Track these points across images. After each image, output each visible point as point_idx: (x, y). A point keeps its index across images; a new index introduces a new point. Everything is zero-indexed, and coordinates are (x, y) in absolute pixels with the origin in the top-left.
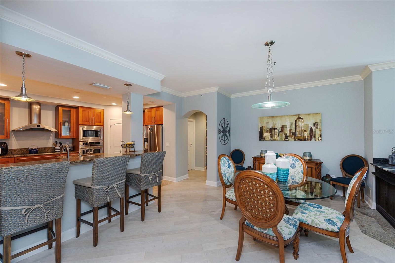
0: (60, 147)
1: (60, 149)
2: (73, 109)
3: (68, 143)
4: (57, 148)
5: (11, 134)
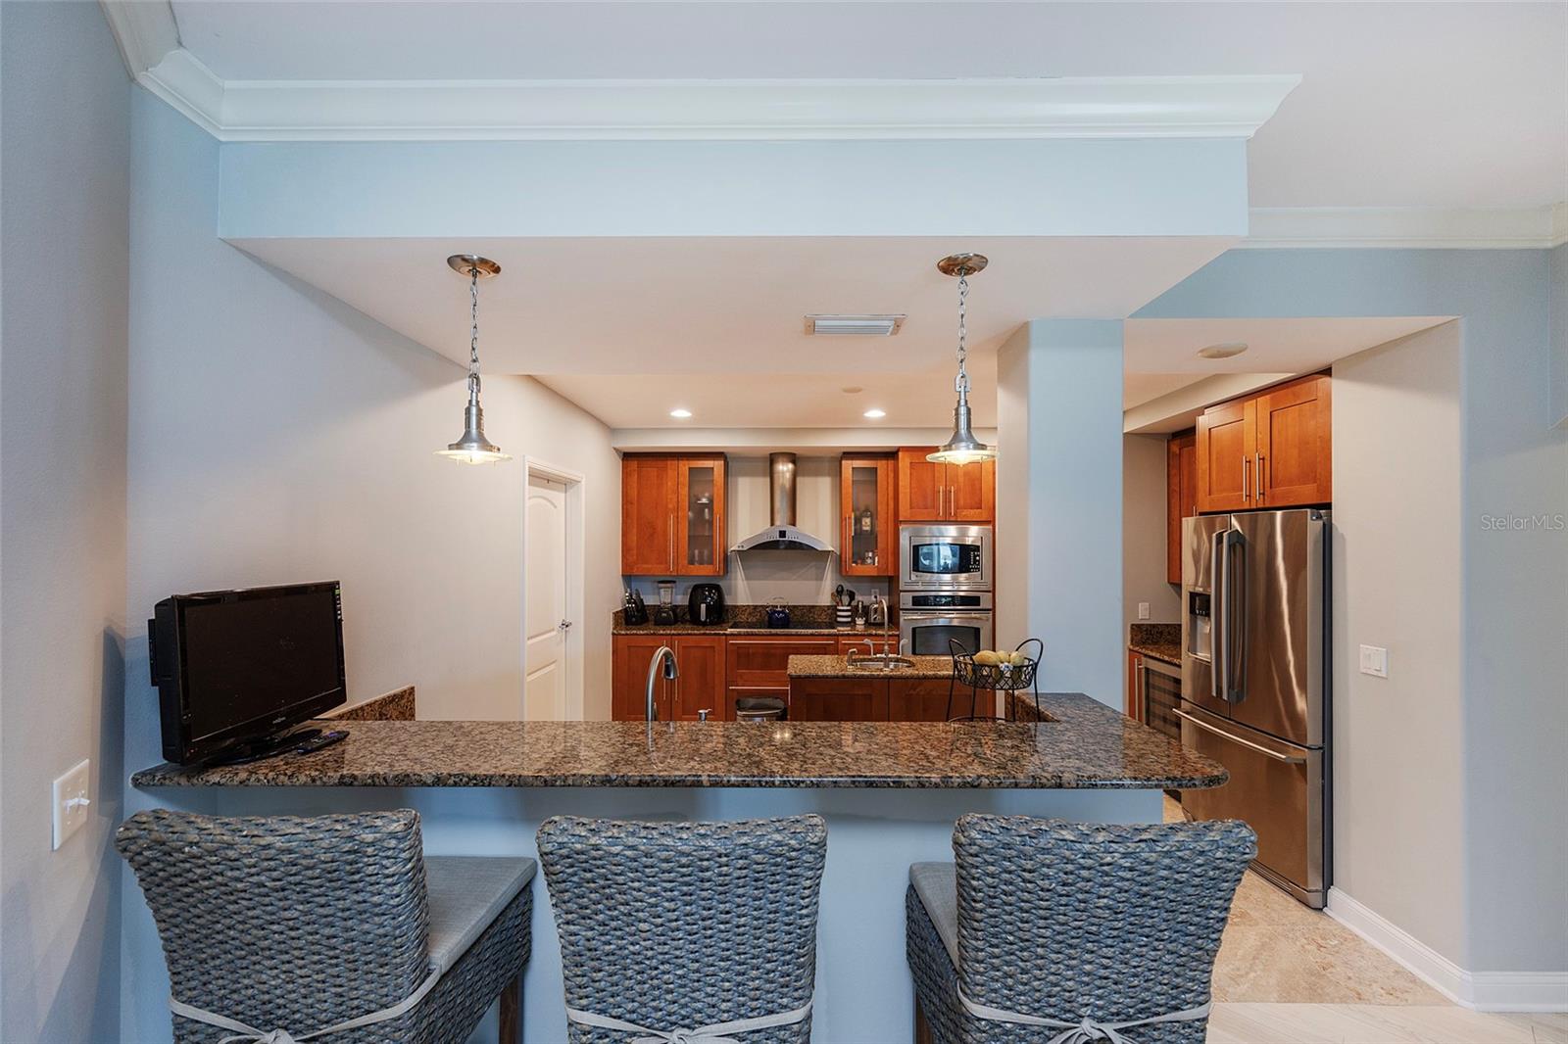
0: (849, 605)
1: (849, 613)
2: (884, 462)
3: (877, 590)
4: (843, 611)
5: (733, 558)
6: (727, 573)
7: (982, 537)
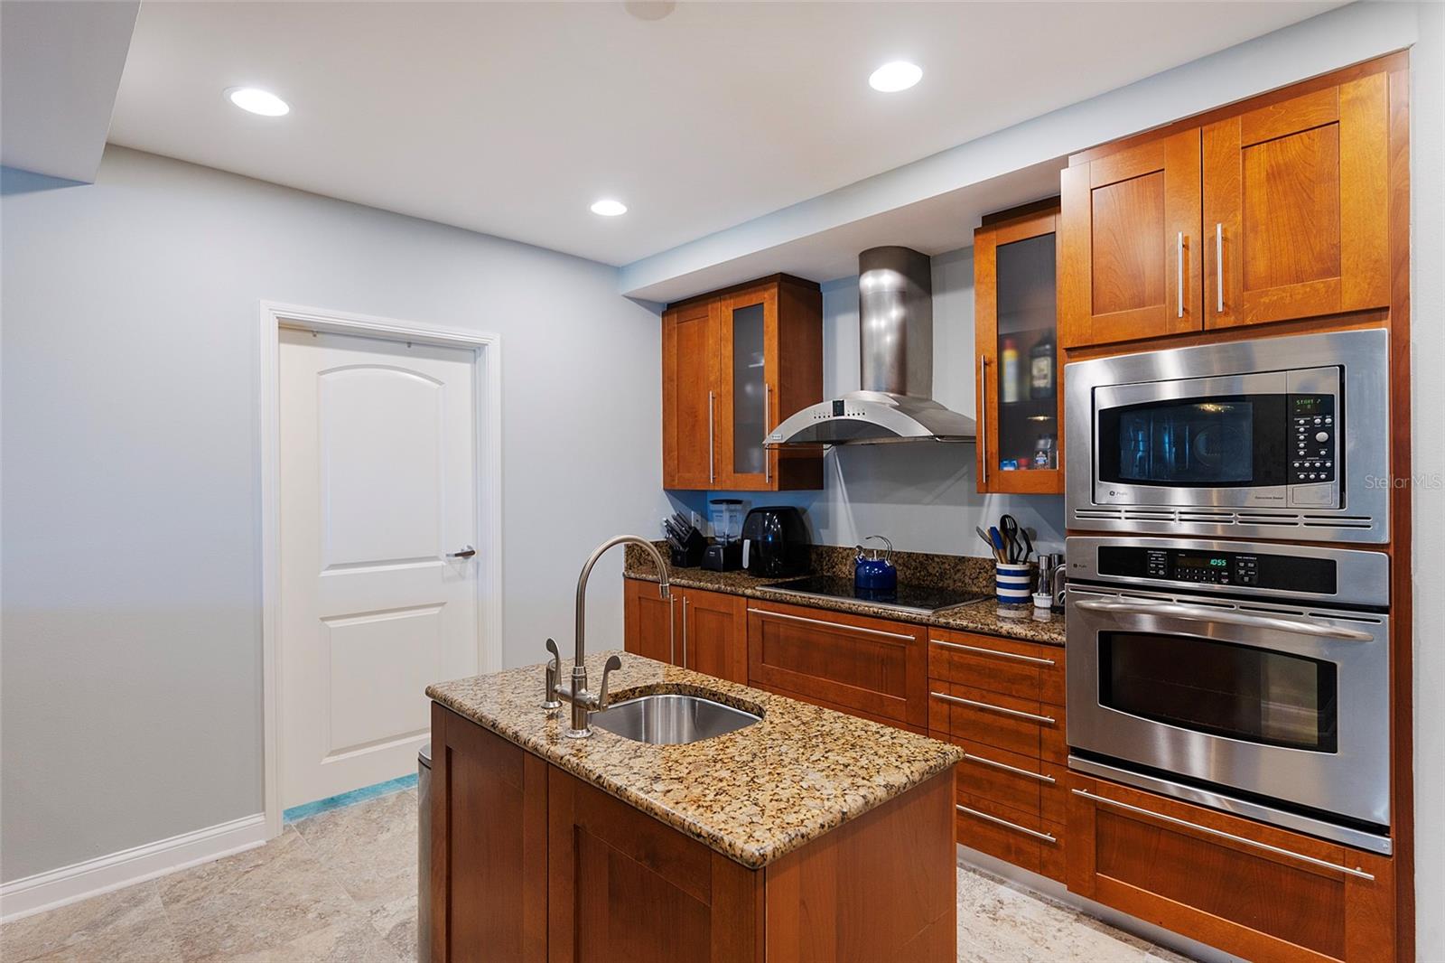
0: (1022, 562)
1: (1022, 580)
4: (1007, 573)
5: (831, 461)
6: (822, 489)
7: (1342, 368)
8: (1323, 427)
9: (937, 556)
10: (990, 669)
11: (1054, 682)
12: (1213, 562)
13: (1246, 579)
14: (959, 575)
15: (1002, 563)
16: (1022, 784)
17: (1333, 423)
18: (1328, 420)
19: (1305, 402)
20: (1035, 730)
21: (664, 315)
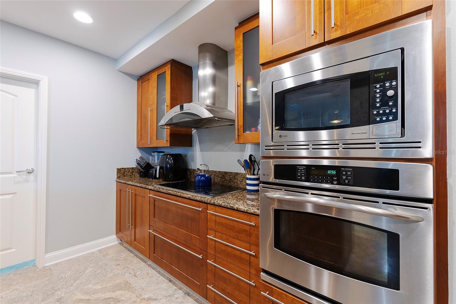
5: (195, 135)
6: (192, 147)
7: (402, 50)
8: (391, 88)
9: (229, 172)
10: (230, 225)
11: (256, 233)
12: (329, 172)
13: (347, 181)
14: (236, 180)
15: (249, 175)
16: (242, 283)
17: (397, 84)
18: (394, 83)
19: (380, 74)
20: (248, 258)
21: (138, 80)
